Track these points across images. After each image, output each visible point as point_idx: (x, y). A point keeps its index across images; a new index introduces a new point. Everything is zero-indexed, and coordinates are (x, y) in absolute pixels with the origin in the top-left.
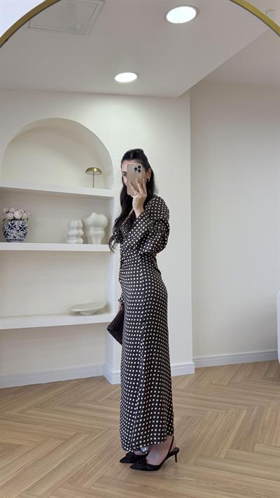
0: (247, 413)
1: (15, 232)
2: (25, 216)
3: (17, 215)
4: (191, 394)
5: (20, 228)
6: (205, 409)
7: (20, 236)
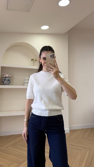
0: (89, 153)
3: (7, 76)
5: (8, 80)
6: (73, 150)
7: (8, 83)
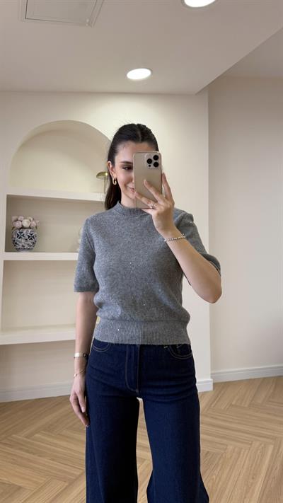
1: (23, 241)
2: (34, 224)
3: (26, 223)
5: (29, 237)
7: (28, 245)
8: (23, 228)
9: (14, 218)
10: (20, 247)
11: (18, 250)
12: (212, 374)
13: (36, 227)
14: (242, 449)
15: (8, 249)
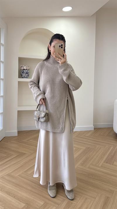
0: (113, 148)
1: (24, 74)
2: (28, 68)
3: (25, 68)
4: (91, 139)
5: (26, 73)
6: (96, 145)
7: (26, 76)
8: (24, 69)
9: (21, 66)
10: (23, 77)
11: (23, 78)
12: (93, 125)
13: (29, 69)
14: (101, 147)
15: (19, 77)
